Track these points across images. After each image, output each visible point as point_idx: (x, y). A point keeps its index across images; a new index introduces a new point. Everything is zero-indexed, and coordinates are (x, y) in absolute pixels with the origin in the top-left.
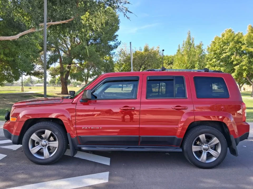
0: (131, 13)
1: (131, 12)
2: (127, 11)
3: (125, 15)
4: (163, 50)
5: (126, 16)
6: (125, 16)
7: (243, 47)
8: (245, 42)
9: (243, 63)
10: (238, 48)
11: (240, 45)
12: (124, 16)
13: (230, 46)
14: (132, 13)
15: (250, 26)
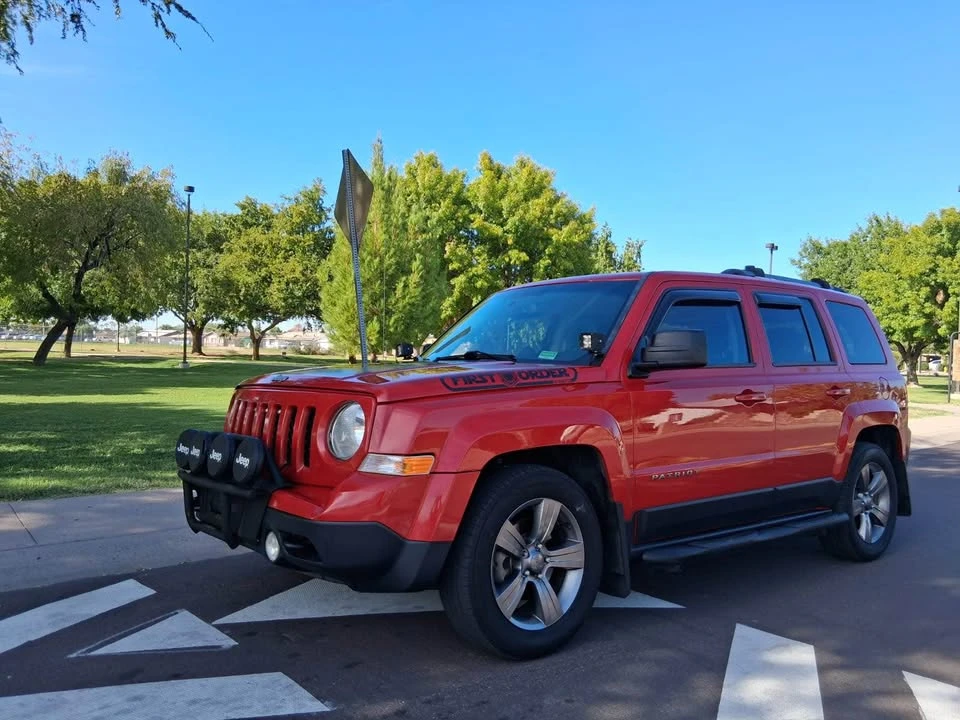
0: (190, 20)
1: (188, 15)
2: (172, 7)
3: (158, 17)
4: (191, 189)
5: (164, 26)
6: (159, 22)
7: (478, 220)
8: (481, 205)
9: (479, 270)
10: (461, 221)
11: (467, 212)
12: (156, 22)
13: (440, 211)
14: (193, 19)
15: (485, 155)
